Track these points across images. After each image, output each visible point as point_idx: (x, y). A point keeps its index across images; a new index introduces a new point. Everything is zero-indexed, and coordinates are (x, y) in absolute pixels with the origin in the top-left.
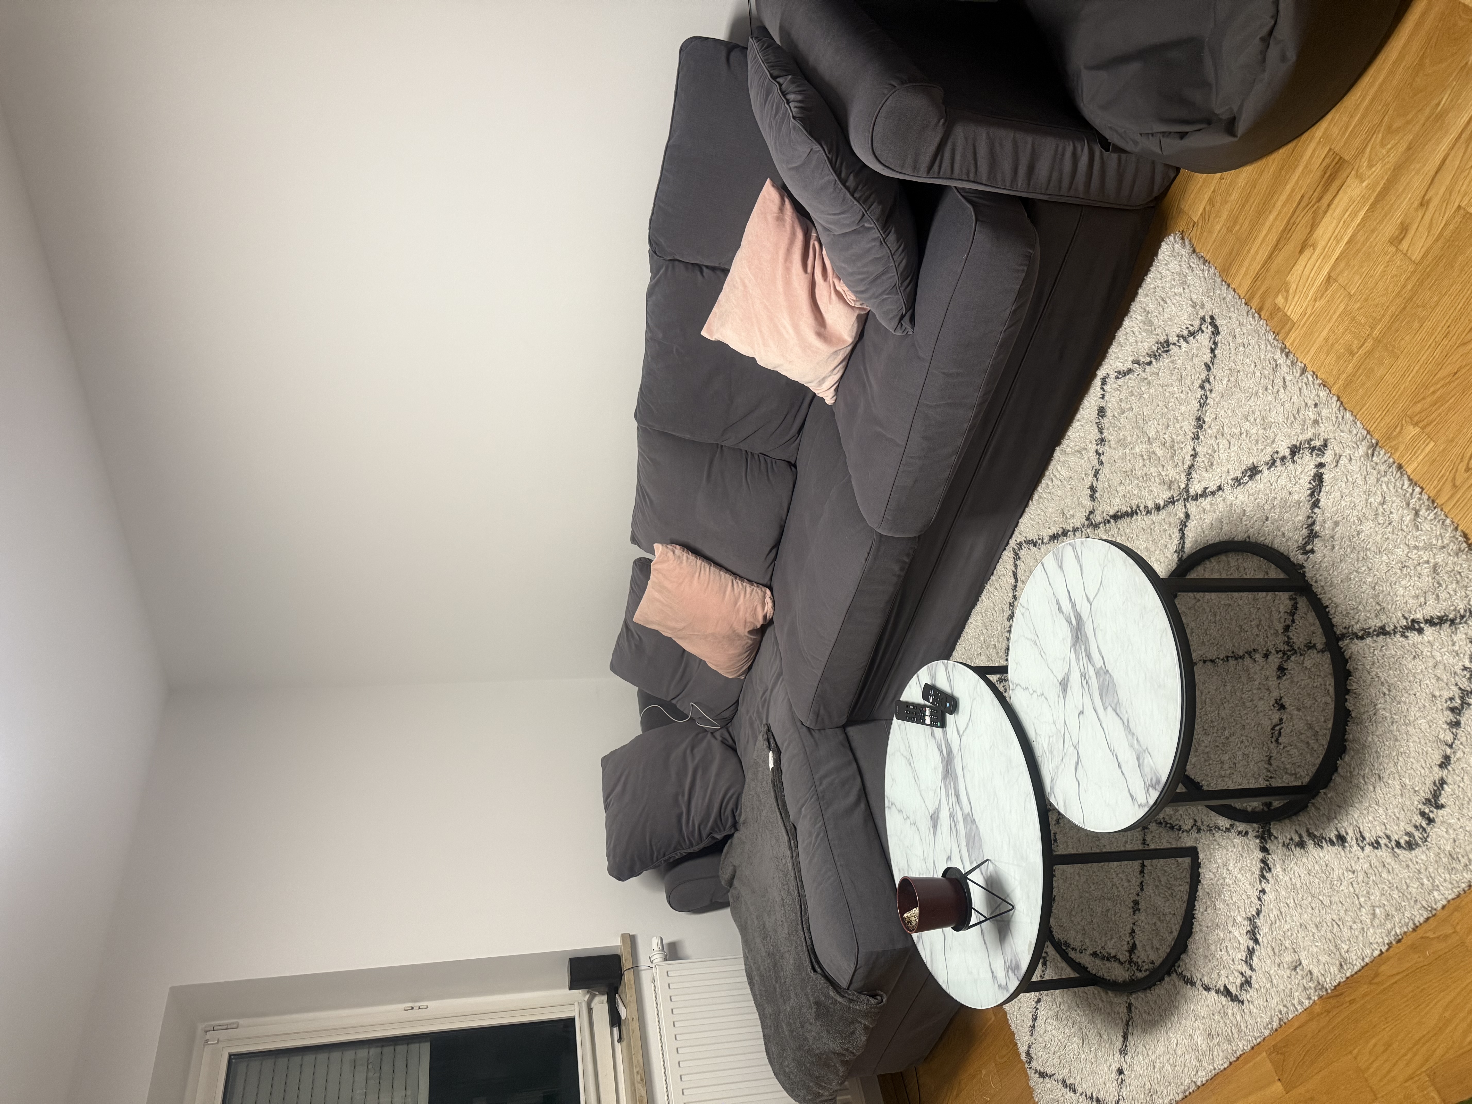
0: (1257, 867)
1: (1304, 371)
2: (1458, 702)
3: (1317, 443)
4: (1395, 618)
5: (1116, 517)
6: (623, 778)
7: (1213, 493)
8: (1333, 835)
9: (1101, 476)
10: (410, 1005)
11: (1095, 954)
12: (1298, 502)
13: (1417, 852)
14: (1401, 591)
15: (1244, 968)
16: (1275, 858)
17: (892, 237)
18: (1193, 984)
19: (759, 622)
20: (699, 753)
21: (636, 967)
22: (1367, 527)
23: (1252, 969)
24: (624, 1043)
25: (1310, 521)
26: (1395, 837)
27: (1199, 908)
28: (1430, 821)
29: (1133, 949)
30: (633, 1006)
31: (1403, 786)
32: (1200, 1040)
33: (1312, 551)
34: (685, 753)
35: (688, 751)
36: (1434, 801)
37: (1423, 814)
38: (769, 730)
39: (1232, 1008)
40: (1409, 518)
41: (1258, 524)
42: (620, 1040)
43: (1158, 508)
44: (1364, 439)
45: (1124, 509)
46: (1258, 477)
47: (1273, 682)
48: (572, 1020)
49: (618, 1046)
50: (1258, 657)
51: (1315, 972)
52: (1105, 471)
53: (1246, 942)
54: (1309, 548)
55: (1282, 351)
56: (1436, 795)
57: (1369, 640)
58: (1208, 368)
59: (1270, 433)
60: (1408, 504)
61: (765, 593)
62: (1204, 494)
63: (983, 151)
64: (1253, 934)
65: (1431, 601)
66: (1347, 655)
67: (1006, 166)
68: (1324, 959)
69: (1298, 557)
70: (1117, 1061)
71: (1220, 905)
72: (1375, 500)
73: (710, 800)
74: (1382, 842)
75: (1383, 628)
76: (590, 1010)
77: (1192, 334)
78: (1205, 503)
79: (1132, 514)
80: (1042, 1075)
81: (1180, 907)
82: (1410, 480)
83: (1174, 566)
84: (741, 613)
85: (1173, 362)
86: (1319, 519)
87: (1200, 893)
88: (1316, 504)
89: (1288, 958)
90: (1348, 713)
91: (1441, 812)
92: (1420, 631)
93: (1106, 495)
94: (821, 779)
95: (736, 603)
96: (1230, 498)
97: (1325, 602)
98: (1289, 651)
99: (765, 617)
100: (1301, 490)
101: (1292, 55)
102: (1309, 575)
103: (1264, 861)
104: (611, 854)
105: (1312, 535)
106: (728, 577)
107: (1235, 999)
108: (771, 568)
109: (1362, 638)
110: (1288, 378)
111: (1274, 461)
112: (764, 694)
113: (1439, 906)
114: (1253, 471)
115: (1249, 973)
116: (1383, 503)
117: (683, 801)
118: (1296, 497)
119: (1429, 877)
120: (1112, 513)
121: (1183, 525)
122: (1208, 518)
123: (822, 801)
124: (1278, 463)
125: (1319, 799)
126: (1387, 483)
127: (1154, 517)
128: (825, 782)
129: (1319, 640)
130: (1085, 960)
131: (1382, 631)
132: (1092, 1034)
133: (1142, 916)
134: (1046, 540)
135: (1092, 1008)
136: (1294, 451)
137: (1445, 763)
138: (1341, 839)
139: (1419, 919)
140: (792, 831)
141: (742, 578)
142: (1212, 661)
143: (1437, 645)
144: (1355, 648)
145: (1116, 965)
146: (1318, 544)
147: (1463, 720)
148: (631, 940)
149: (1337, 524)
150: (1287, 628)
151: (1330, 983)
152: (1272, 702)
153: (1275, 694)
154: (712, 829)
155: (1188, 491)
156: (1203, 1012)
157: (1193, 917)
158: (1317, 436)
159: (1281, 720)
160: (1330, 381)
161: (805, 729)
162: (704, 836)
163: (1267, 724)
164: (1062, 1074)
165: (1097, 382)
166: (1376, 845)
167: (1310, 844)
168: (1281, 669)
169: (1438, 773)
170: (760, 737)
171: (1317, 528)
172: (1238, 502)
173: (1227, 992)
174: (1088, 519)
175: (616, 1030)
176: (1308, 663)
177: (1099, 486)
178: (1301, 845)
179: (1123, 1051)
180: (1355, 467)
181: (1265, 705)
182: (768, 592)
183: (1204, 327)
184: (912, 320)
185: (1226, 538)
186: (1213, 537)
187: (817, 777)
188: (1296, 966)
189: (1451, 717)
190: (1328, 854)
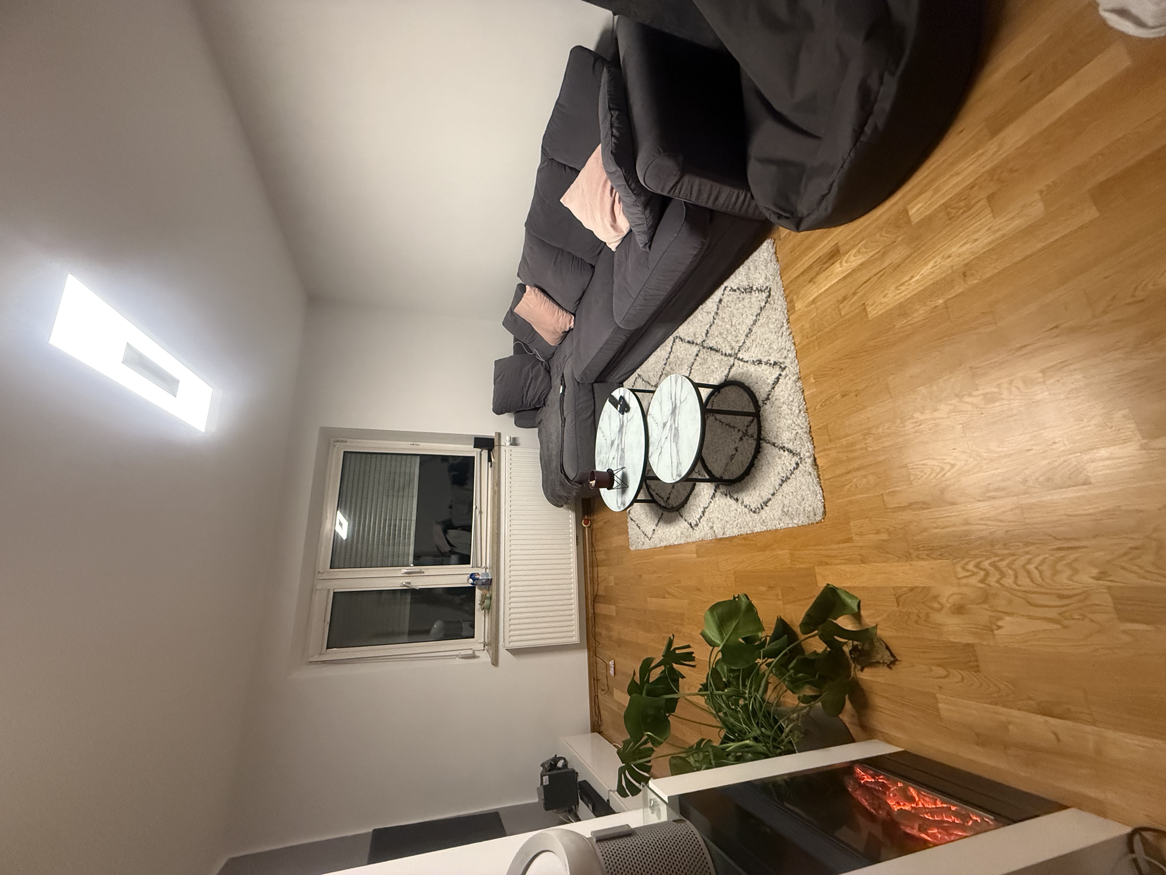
0: (712, 494)
1: (790, 334)
2: (784, 479)
3: (783, 366)
4: (779, 443)
5: (711, 349)
6: (502, 374)
7: (745, 362)
8: (735, 497)
9: (712, 328)
10: (412, 443)
11: (657, 494)
12: (769, 384)
13: (755, 514)
14: (784, 435)
15: (698, 520)
16: (718, 494)
17: (648, 211)
18: (682, 517)
19: (567, 329)
20: (535, 370)
21: (500, 445)
22: (785, 407)
23: (700, 522)
24: (492, 468)
25: (769, 393)
26: (751, 507)
27: (691, 498)
28: (762, 508)
29: (668, 498)
30: (497, 459)
31: (760, 494)
32: (679, 533)
33: (766, 404)
34: (529, 370)
35: (530, 370)
36: (766, 503)
37: (761, 505)
38: (563, 376)
39: (691, 529)
40: (797, 411)
41: (753, 384)
42: (491, 466)
43: (726, 355)
44: (797, 374)
45: (715, 347)
46: (760, 365)
47: (737, 441)
48: (474, 457)
49: (490, 469)
50: (736, 430)
51: (716, 532)
52: (714, 327)
53: (701, 514)
54: (765, 402)
55: (787, 320)
56: (767, 502)
57: (769, 445)
58: (761, 309)
59: (770, 351)
60: (799, 407)
61: (572, 317)
62: (742, 360)
63: (696, 188)
64: (703, 512)
65: (791, 444)
66: (761, 446)
67: (705, 195)
68: (720, 529)
69: (760, 403)
70: (654, 527)
71: (697, 499)
72: (791, 399)
73: (536, 393)
74: (748, 507)
75: (775, 443)
76: (481, 455)
77: (761, 290)
78: (741, 363)
79: (717, 351)
80: (632, 519)
81: (686, 495)
82: (804, 398)
83: (723, 381)
84: (560, 324)
85: (751, 298)
86: (772, 393)
87: (693, 493)
88: (773, 388)
89: (710, 524)
90: (754, 464)
91: (766, 507)
92: (784, 451)
93: (711, 337)
94: (578, 405)
95: (558, 320)
96: (749, 367)
97: (762, 425)
98: (745, 434)
99: (570, 328)
100: (771, 380)
101: (830, 210)
102: (761, 412)
103: (714, 494)
104: (494, 404)
105: (768, 399)
106: (557, 307)
107: (692, 527)
108: (576, 308)
109: (768, 443)
110: (784, 333)
111: (767, 363)
112: (564, 358)
113: (755, 532)
114: (760, 362)
115: (698, 522)
116: (792, 401)
117: (525, 390)
118: (769, 381)
119: (755, 523)
120: (711, 346)
121: (731, 367)
122: (740, 371)
123: (577, 414)
124: (768, 364)
125: (735, 485)
126: (797, 395)
127: (723, 357)
128: (579, 407)
129: (755, 436)
130: (654, 494)
131: (774, 444)
132: (649, 516)
133: (674, 491)
134: (686, 341)
135: (651, 509)
136: (775, 363)
137: (773, 495)
138: (737, 500)
139: (749, 532)
140: (564, 420)
141: (563, 309)
142: (722, 423)
143: (787, 458)
144: (764, 444)
145: (662, 500)
146: (768, 402)
147: (783, 485)
148: (499, 435)
149: (776, 399)
150: (748, 426)
151: (719, 537)
152: (734, 447)
153: (736, 445)
154: (535, 404)
155: (737, 355)
156: (682, 526)
157: (688, 499)
158: (784, 363)
159: (735, 454)
160: (797, 343)
161: (576, 383)
162: (532, 405)
163: (731, 453)
164: (637, 522)
165: (723, 287)
166: (746, 507)
167: (728, 496)
168: (741, 439)
169: (770, 496)
170: (559, 378)
171: (770, 397)
172: (751, 370)
173: (691, 524)
174: (702, 343)
175: (490, 463)
176: (749, 441)
177: (710, 331)
178: (726, 495)
179: (657, 525)
180: (790, 382)
181: (733, 447)
182: (573, 317)
183: (766, 291)
184: (650, 247)
185: (742, 381)
186: (738, 378)
187: (577, 403)
188: (712, 528)
189: (781, 482)
190: (732, 502)
